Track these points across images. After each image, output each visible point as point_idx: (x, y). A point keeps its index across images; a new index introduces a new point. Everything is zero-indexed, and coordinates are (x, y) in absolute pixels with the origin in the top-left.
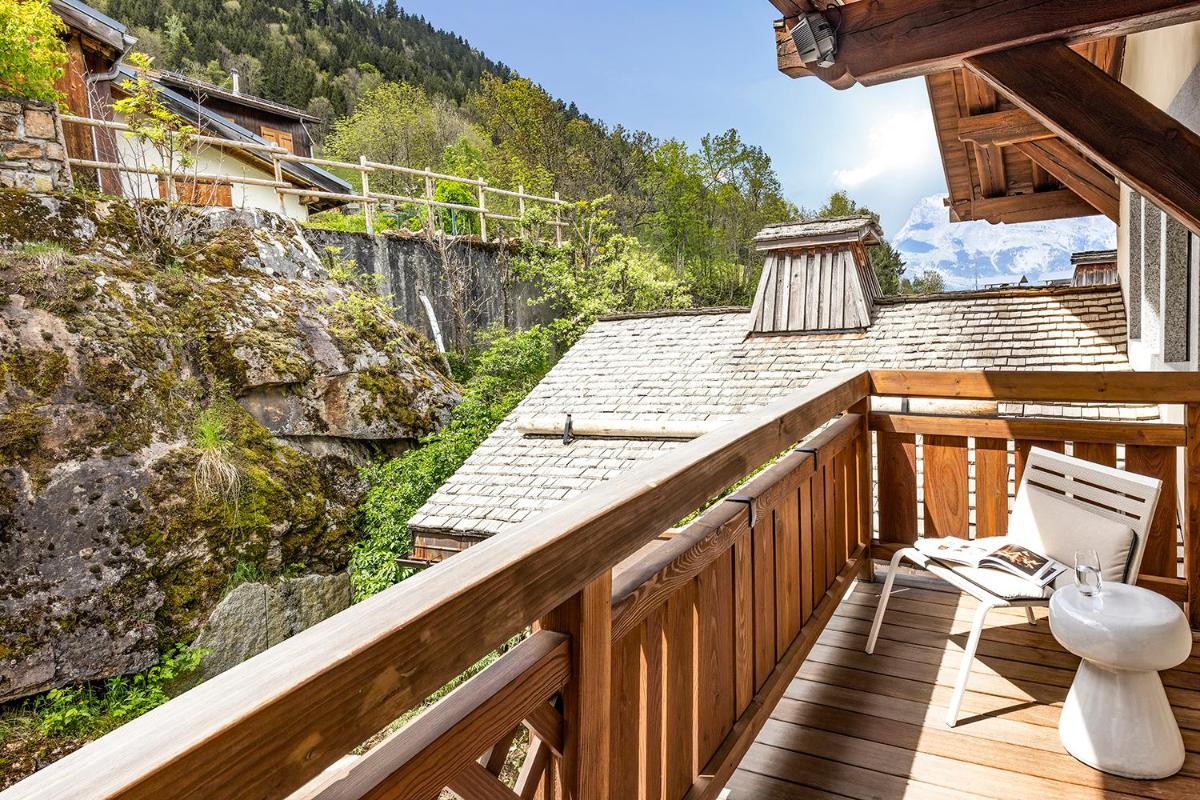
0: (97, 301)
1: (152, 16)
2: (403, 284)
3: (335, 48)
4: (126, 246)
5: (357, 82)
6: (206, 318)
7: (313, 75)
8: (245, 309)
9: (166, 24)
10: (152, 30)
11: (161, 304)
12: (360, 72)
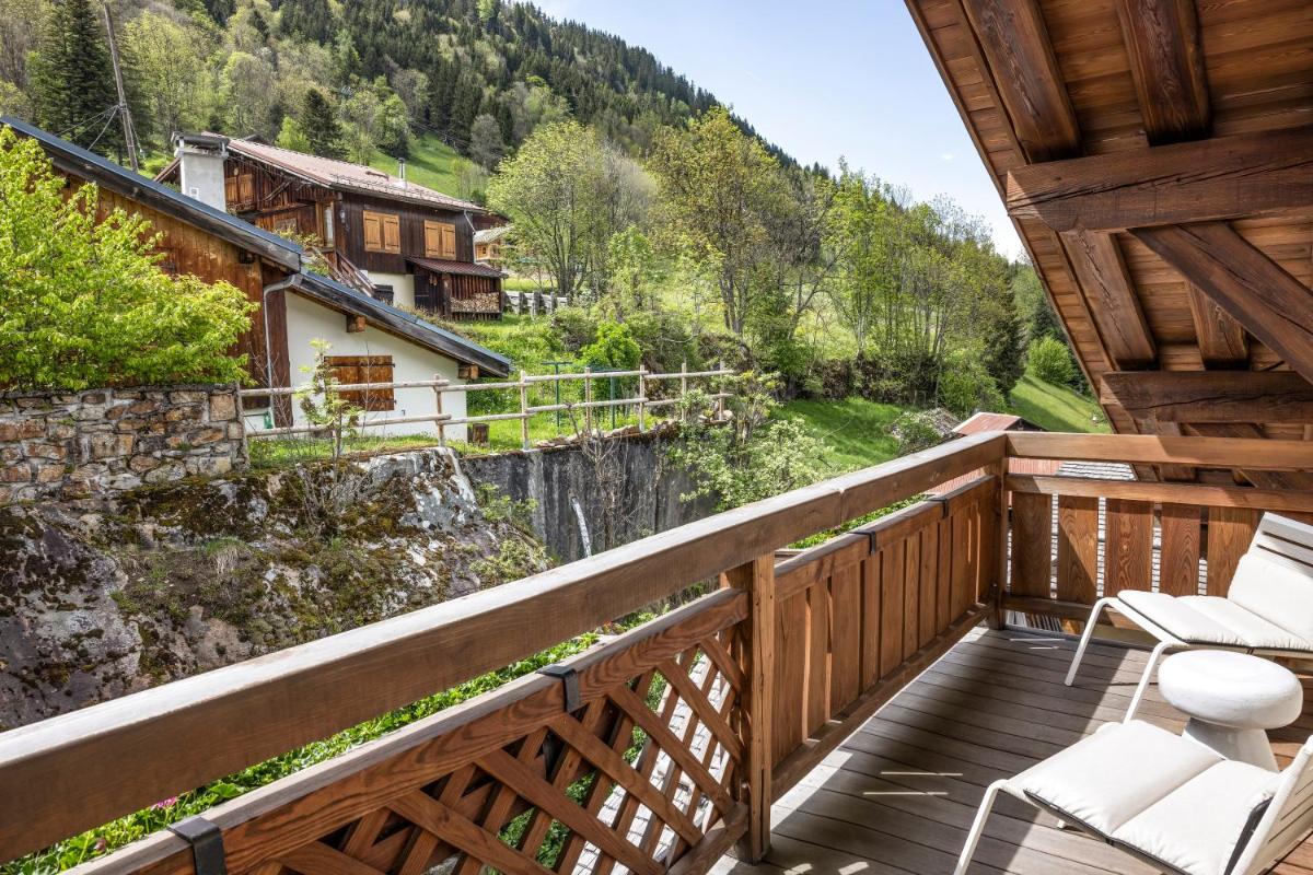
0: (266, 600)
1: (324, 30)
2: (556, 496)
3: (504, 59)
4: (293, 521)
5: (523, 97)
6: (364, 600)
7: (481, 90)
8: (400, 581)
9: (336, 38)
10: (322, 45)
11: (324, 589)
12: (528, 86)
